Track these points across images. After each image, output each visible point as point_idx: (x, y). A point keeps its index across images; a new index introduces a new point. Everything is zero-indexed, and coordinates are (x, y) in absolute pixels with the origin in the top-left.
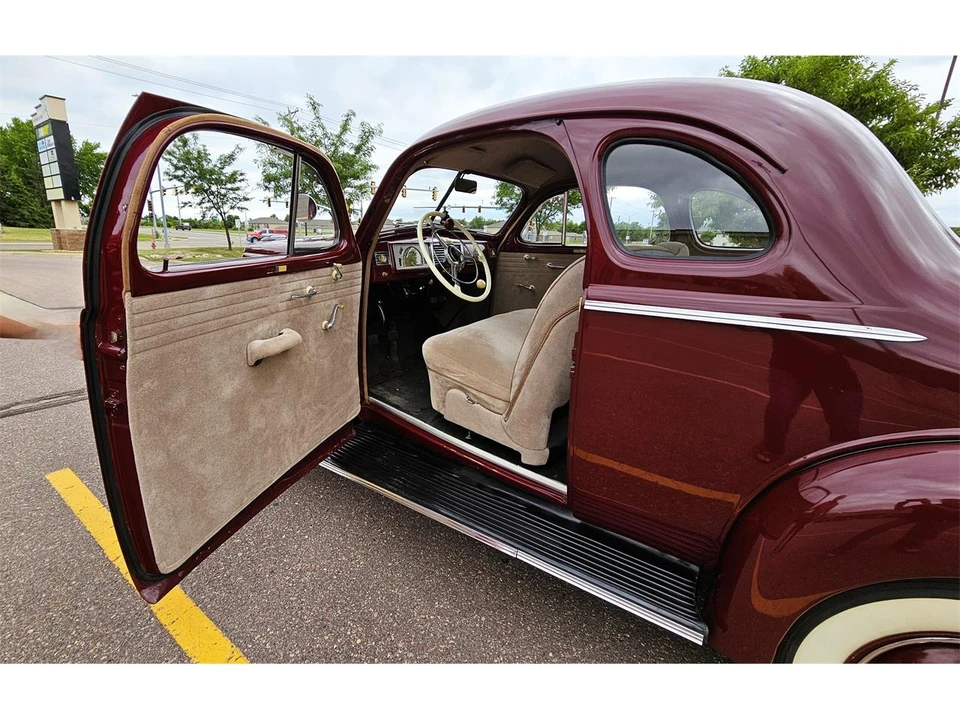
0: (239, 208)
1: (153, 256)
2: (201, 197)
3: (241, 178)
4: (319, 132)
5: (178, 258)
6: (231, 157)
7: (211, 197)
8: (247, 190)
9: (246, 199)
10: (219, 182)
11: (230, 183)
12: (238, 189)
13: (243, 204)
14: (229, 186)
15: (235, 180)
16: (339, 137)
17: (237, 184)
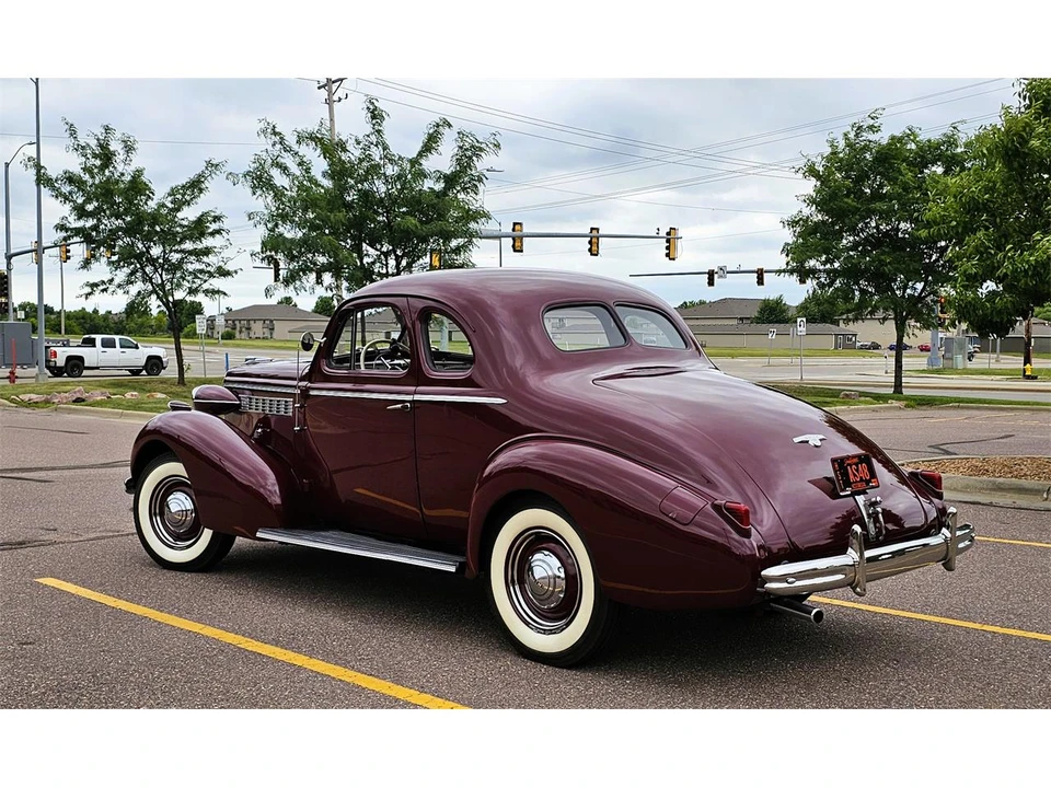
0: (206, 292)
1: (26, 397)
2: (127, 270)
3: (214, 226)
4: (376, 153)
5: (78, 401)
6: (196, 185)
7: (148, 269)
8: (226, 254)
9: (223, 273)
10: (168, 238)
11: (191, 238)
12: (207, 251)
13: (217, 283)
14: (188, 245)
15: (202, 234)
16: (414, 162)
17: (208, 242)
